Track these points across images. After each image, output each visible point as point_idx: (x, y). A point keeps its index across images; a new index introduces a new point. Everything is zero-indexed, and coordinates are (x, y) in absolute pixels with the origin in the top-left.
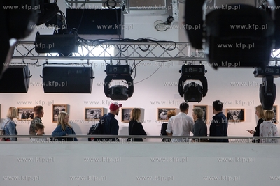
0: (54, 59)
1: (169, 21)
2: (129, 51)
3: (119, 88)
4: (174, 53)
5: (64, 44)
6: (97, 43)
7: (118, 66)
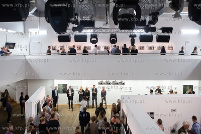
0: (77, 33)
1: (107, 24)
2: (96, 31)
3: (94, 41)
4: (108, 31)
5: (79, 29)
6: (89, 29)
7: (94, 35)
